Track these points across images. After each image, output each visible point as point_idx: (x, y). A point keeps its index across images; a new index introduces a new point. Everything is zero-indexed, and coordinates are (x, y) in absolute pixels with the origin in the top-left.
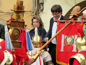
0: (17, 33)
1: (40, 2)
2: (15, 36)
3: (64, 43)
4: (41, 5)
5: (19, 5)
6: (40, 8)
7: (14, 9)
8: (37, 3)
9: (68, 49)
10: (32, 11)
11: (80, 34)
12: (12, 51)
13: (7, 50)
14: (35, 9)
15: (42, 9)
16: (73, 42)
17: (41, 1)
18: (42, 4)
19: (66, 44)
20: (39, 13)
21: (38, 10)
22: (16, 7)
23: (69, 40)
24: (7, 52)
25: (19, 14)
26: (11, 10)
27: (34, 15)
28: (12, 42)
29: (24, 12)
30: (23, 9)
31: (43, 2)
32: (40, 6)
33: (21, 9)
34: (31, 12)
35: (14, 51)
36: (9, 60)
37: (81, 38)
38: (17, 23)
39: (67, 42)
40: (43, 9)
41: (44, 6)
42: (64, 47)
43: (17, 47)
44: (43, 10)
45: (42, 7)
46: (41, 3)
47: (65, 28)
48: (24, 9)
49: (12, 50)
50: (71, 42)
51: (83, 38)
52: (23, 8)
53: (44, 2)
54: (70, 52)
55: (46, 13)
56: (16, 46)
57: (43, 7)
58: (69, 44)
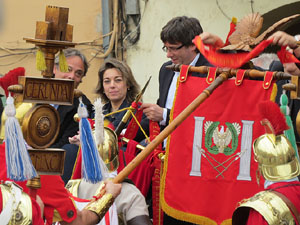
0: (47, 123)
1: (128, 13)
2: (40, 133)
3: (203, 147)
4: (131, 22)
5: (56, 22)
6: (128, 32)
7: (37, 35)
8: (116, 15)
9: (221, 169)
10: (101, 42)
11: (269, 124)
12: (29, 183)
13: (10, 182)
14: (110, 36)
15: (133, 35)
16: (237, 145)
17: (130, 9)
18: (136, 17)
19: (210, 151)
20: (123, 51)
21: (121, 40)
22: (44, 30)
23: (221, 137)
24: (13, 186)
25: (54, 55)
26: (28, 41)
27: (106, 58)
28: (29, 151)
29: (73, 46)
30: (67, 37)
31: (139, 9)
32: (127, 26)
33: (62, 35)
34: (97, 48)
35: (36, 183)
36: (17, 215)
37: (272, 137)
38: (48, 86)
39: (214, 145)
40: (139, 34)
41: (143, 23)
42: (203, 162)
43: (49, 169)
44: (138, 38)
45: (134, 29)
46: (133, 16)
47: (208, 96)
48: (71, 37)
49: (32, 180)
50: (229, 146)
51: (283, 138)
52: (68, 33)
53: (142, 11)
54: (229, 182)
55: (150, 51)
56: (45, 167)
57: (139, 29)
58: (221, 151)
